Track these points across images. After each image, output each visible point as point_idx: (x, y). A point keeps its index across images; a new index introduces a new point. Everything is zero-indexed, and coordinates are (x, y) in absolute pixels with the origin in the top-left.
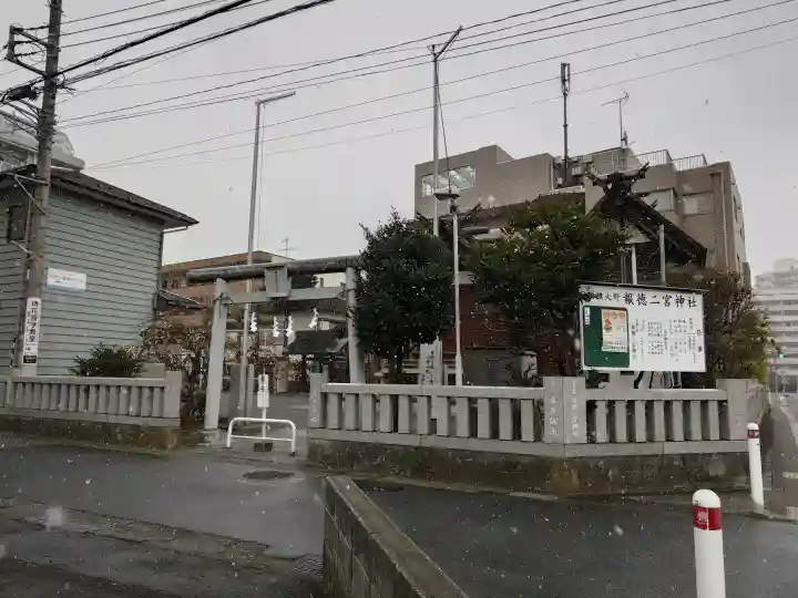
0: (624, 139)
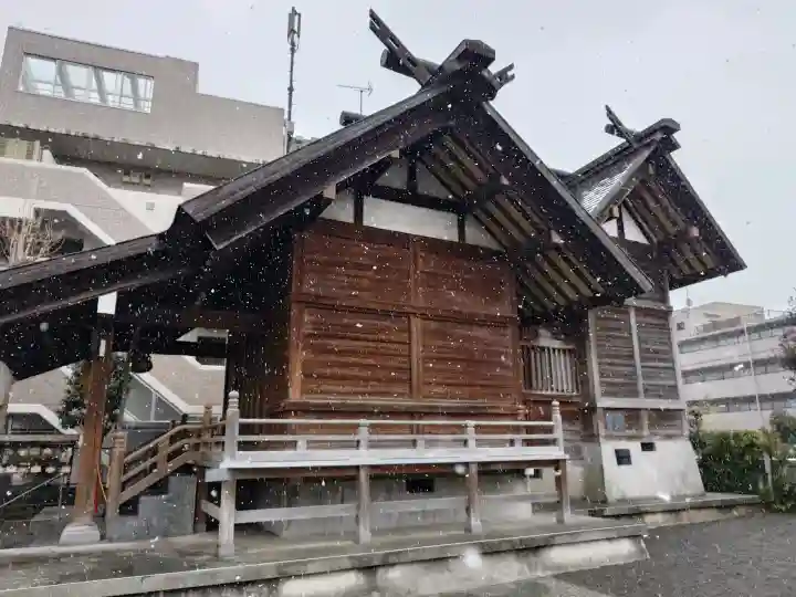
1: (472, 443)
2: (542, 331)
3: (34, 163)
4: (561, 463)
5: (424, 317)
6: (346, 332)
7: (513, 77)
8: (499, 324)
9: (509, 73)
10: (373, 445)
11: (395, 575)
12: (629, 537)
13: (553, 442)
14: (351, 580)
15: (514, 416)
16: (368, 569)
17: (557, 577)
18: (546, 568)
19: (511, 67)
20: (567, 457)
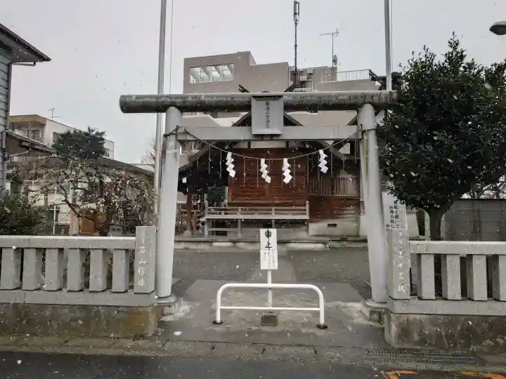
0: (335, 61)
1: (273, 214)
10: (242, 214)
11: (241, 245)
12: (323, 243)
13: (305, 214)
14: (230, 244)
16: (234, 242)
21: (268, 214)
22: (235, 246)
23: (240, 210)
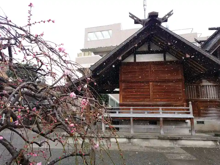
1: (161, 113)
2: (204, 81)
3: (90, 56)
4: (192, 119)
5: (153, 82)
6: (131, 88)
7: (173, 14)
8: (178, 81)
9: (171, 13)
10: (133, 113)
11: (135, 141)
12: (212, 141)
15: (183, 106)
16: (129, 138)
17: (181, 148)
18: (179, 145)
19: (172, 11)
20: (193, 117)
21: (156, 113)
22: (130, 142)
23: (131, 110)
